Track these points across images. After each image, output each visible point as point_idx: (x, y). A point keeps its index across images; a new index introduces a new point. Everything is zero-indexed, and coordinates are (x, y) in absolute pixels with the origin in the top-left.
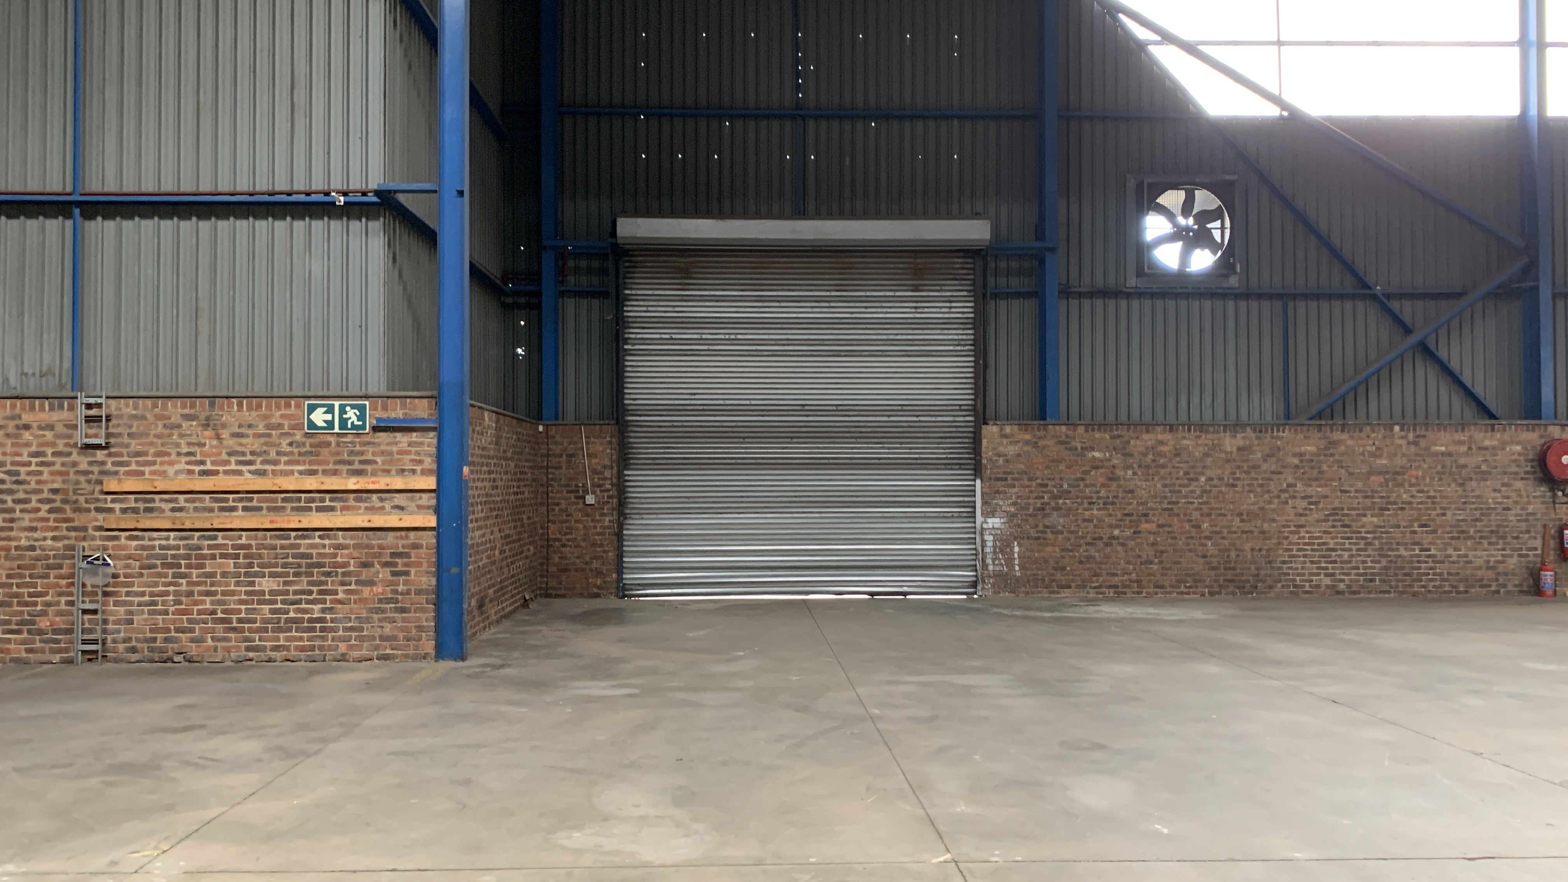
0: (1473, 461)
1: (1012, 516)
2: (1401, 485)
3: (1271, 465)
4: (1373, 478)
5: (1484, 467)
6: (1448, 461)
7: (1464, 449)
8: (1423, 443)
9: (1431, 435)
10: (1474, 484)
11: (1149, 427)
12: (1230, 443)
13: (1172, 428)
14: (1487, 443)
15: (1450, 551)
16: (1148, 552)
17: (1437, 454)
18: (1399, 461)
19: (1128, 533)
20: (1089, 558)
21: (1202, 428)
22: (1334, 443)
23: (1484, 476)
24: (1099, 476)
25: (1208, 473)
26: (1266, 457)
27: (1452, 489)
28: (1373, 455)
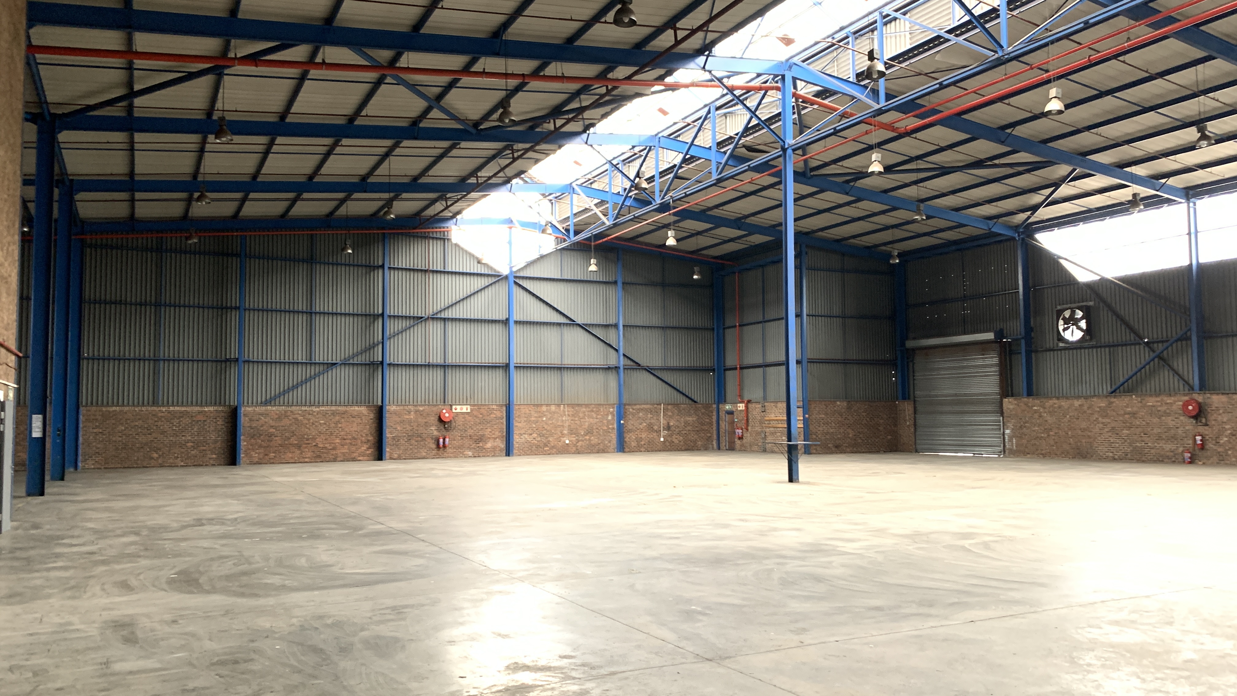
0: (1163, 408)
1: (1013, 429)
3: (1089, 411)
4: (1126, 416)
5: (1168, 411)
6: (1154, 409)
7: (1160, 404)
8: (1144, 402)
9: (1147, 399)
10: (1164, 418)
11: (1051, 398)
12: (1077, 403)
13: (1058, 398)
14: (1168, 401)
16: (1052, 442)
17: (1149, 406)
18: (1135, 409)
19: (1046, 435)
20: (1035, 444)
21: (1067, 398)
22: (1112, 403)
23: (1168, 415)
24: (1036, 416)
25: (1071, 414)
26: (1089, 408)
27: (1156, 420)
28: (1125, 407)
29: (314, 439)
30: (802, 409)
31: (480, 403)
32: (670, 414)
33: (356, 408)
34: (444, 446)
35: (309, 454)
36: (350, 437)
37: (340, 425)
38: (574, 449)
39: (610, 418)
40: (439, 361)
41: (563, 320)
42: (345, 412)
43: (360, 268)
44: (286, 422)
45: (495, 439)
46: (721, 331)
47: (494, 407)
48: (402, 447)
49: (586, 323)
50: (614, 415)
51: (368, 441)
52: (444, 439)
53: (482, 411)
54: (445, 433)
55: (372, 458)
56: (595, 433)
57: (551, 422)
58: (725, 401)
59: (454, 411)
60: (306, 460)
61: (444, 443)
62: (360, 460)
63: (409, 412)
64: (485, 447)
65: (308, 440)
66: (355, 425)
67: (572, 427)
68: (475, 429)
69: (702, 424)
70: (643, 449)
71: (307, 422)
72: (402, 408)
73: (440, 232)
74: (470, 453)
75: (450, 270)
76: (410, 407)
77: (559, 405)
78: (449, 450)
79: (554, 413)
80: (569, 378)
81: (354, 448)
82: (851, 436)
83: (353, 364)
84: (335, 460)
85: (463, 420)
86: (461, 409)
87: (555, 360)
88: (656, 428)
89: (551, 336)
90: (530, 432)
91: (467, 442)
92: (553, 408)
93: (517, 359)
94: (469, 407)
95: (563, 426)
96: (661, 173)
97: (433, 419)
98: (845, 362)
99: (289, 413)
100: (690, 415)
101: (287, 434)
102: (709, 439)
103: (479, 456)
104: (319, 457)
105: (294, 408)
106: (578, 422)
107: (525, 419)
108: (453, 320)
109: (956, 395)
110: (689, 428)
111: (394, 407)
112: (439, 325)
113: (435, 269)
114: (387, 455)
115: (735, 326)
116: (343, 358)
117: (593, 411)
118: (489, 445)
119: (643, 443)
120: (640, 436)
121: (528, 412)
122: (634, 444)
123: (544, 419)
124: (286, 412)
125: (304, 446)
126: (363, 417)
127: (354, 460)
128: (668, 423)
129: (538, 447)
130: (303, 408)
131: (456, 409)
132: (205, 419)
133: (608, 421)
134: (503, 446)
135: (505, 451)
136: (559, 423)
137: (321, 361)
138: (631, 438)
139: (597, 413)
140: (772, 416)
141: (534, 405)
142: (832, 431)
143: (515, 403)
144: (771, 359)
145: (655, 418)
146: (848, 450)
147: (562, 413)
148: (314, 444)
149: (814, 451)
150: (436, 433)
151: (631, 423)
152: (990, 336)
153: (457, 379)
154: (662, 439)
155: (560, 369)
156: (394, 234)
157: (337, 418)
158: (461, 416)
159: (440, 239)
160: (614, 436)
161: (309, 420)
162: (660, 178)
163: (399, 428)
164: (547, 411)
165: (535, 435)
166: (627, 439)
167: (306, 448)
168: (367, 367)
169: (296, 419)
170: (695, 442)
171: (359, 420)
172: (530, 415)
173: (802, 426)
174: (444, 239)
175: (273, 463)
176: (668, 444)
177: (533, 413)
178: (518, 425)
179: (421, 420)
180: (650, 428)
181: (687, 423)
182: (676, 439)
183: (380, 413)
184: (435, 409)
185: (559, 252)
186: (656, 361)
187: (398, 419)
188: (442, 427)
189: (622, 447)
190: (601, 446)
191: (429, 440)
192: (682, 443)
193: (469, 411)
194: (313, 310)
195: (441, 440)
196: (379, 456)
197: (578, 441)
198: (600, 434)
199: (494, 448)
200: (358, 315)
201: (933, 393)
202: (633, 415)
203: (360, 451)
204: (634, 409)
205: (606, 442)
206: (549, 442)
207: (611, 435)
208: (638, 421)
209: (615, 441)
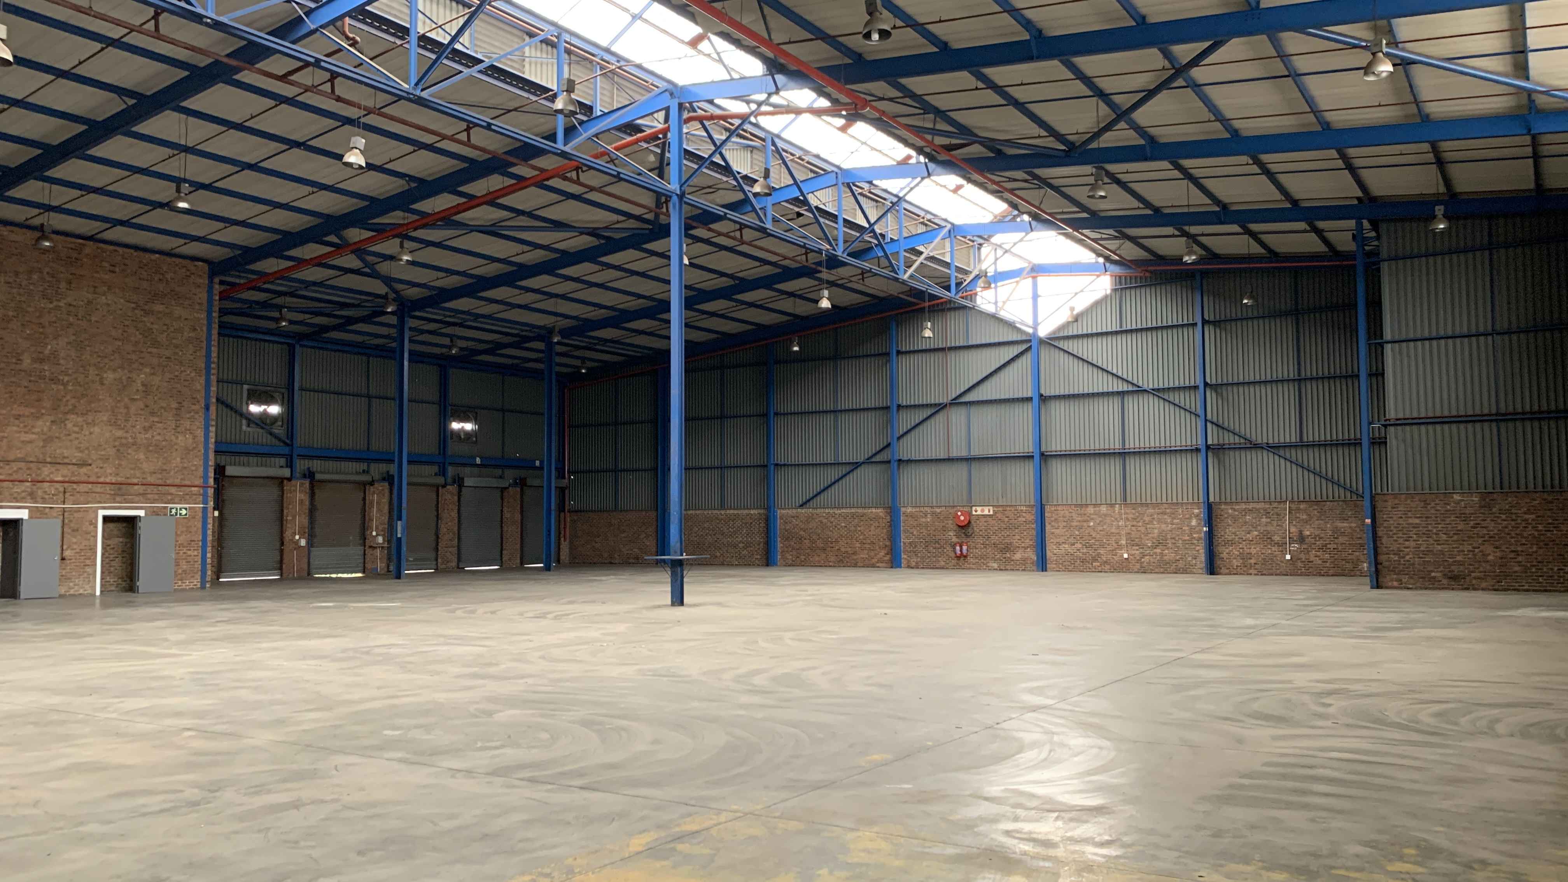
29: (837, 542)
31: (1005, 503)
32: (1302, 517)
33: (874, 510)
34: (962, 556)
35: (833, 559)
36: (869, 541)
37: (859, 529)
38: (1138, 566)
39: (1194, 522)
40: (964, 454)
41: (1125, 387)
42: (863, 515)
44: (813, 525)
45: (1025, 548)
47: (1023, 508)
48: (919, 555)
49: (1156, 387)
50: (1200, 520)
51: (885, 546)
52: (962, 547)
53: (1008, 513)
54: (965, 540)
55: (888, 565)
56: (1170, 545)
57: (1101, 528)
59: (974, 513)
60: (831, 564)
61: (961, 550)
62: (878, 568)
63: (925, 515)
64: (1014, 558)
65: (831, 543)
66: (873, 528)
67: (1134, 535)
68: (1000, 535)
70: (1252, 571)
72: (919, 510)
74: (995, 565)
75: (974, 343)
76: (926, 509)
77: (1112, 505)
78: (966, 560)
79: (1105, 515)
80: (1135, 465)
81: (872, 553)
83: (875, 462)
84: (855, 566)
85: (986, 524)
86: (983, 511)
87: (1116, 444)
88: (1276, 538)
89: (1109, 409)
90: (1071, 540)
91: (991, 552)
92: (1104, 509)
94: (991, 508)
95: (1119, 534)
97: (950, 524)
100: (1344, 519)
101: (814, 537)
103: (1006, 570)
104: (842, 561)
105: (819, 510)
106: (1142, 529)
107: (1065, 524)
108: (978, 403)
110: (1341, 539)
111: (911, 510)
112: (962, 411)
113: (957, 345)
114: (904, 563)
116: (866, 456)
117: (1164, 513)
118: (1018, 556)
119: (1253, 561)
120: (1248, 551)
121: (1067, 514)
122: (1235, 563)
124: (814, 515)
125: (829, 549)
126: (880, 520)
127: (873, 566)
128: (1301, 532)
129: (1083, 561)
130: (827, 511)
131: (976, 511)
132: (751, 521)
133: (1192, 528)
134: (1034, 558)
135: (1037, 565)
136: (1113, 530)
137: (847, 461)
138: (1230, 553)
139: (1173, 515)
141: (1076, 506)
142: (1440, 547)
143: (1050, 503)
145: (1275, 523)
147: (1117, 516)
148: (837, 547)
150: (955, 540)
151: (1228, 531)
153: (984, 474)
154: (1288, 557)
155: (1123, 455)
157: (856, 521)
158: (982, 520)
160: (1200, 551)
161: (833, 523)
163: (914, 532)
164: (1096, 513)
165: (1079, 546)
166: (1225, 555)
167: (830, 551)
169: (822, 522)
171: (877, 524)
172: (1071, 519)
175: (805, 566)
176: (1298, 564)
177: (1073, 515)
178: (1054, 531)
179: (939, 524)
180: (1266, 538)
181: (1337, 533)
182: (1316, 557)
183: (893, 515)
184: (952, 511)
186: (1285, 435)
187: (912, 522)
188: (962, 533)
189: (1214, 567)
190: (1181, 564)
191: (948, 547)
192: (1328, 564)
193: (991, 513)
194: (839, 408)
195: (958, 548)
196: (897, 563)
197: (1143, 555)
198: (1178, 547)
199: (1024, 560)
202: (1235, 519)
203: (878, 556)
204: (1235, 510)
205: (1190, 559)
206: (1099, 554)
207: (1198, 548)
208: (1244, 528)
209: (1202, 557)
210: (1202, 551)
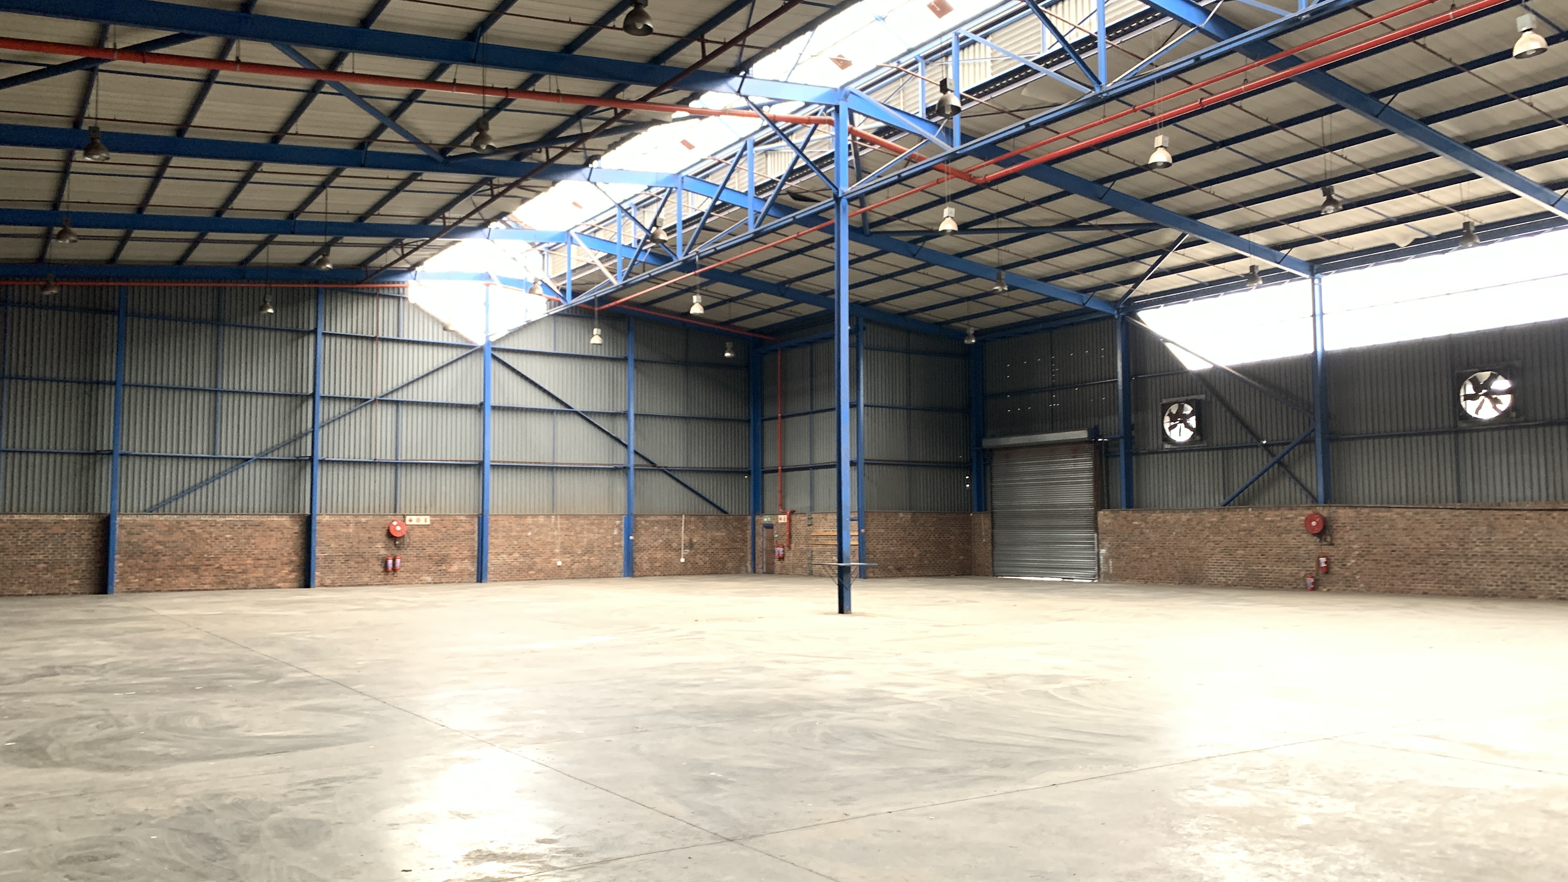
0: (1283, 524)
1: (1109, 548)
2: (1252, 536)
3: (1200, 527)
4: (1241, 533)
5: (1288, 528)
6: (1272, 524)
7: (1279, 518)
8: (1261, 516)
9: (1265, 512)
10: (1284, 536)
11: (1154, 511)
12: (1184, 517)
13: (1162, 511)
14: (1289, 516)
15: (1275, 568)
16: (1155, 565)
17: (1267, 521)
18: (1251, 525)
19: (1148, 556)
20: (1135, 567)
21: (1173, 511)
22: (1225, 517)
23: (1288, 532)
24: (1137, 532)
25: (1176, 530)
26: (1198, 524)
27: (1275, 538)
28: (1241, 522)
29: (217, 558)
30: (856, 522)
31: (443, 513)
32: (693, 527)
33: (275, 518)
34: (394, 569)
35: (210, 580)
36: (267, 557)
37: (253, 541)
38: (568, 572)
39: (616, 532)
40: (390, 457)
41: (558, 407)
42: (261, 524)
43: (284, 334)
44: (178, 536)
45: (463, 559)
46: (759, 424)
47: (463, 518)
48: (337, 571)
49: (586, 410)
50: (621, 529)
51: (292, 562)
52: (394, 560)
53: (446, 523)
54: (395, 552)
55: (296, 584)
56: (596, 552)
57: (537, 538)
58: (763, 512)
59: (408, 523)
60: (206, 587)
61: (394, 564)
62: (279, 588)
63: (348, 525)
64: (449, 570)
65: (208, 560)
66: (273, 540)
67: (566, 545)
68: (436, 546)
69: (734, 541)
70: (657, 573)
71: (207, 536)
72: (337, 518)
73: (393, 288)
74: (429, 579)
75: (406, 338)
76: (348, 518)
77: (549, 516)
78: (400, 574)
79: (543, 525)
80: (561, 479)
81: (271, 571)
82: (915, 555)
83: (273, 460)
84: (245, 587)
85: (420, 535)
86: (418, 520)
87: (545, 459)
88: (675, 545)
89: (540, 426)
90: (510, 550)
91: (424, 564)
92: (541, 520)
93: (495, 455)
94: (428, 518)
95: (553, 543)
96: (684, 222)
97: (380, 534)
98: (910, 464)
99: (183, 524)
100: (718, 530)
101: (179, 553)
102: (742, 560)
103: (442, 583)
104: (224, 582)
105: (189, 518)
106: (574, 538)
107: (504, 534)
108: (408, 403)
109: (1042, 506)
110: (717, 545)
111: (327, 518)
112: (390, 410)
113: (385, 336)
114: (317, 581)
115: (776, 418)
116: (258, 451)
117: (592, 524)
118: (455, 568)
119: (657, 565)
120: (654, 556)
121: (507, 524)
122: (646, 566)
123: (529, 534)
124: (178, 522)
125: (203, 568)
126: (285, 531)
127: (272, 587)
128: (691, 540)
129: (520, 570)
130: (203, 518)
131: (410, 521)
132: (63, 531)
133: (614, 537)
134: (473, 569)
135: (475, 577)
136: (549, 540)
137: (229, 456)
138: (642, 558)
139: (599, 525)
140: (820, 531)
141: (516, 516)
142: (893, 549)
143: (491, 513)
144: (819, 460)
145: (674, 533)
146: (912, 573)
147: (553, 526)
148: (217, 565)
149: (871, 575)
150: (383, 552)
151: (644, 539)
152: (1083, 434)
153: (411, 481)
154: (683, 560)
155: (552, 469)
156: (331, 289)
157: (249, 531)
158: (417, 530)
159: (393, 297)
160: (620, 557)
161: (211, 533)
162: (684, 228)
163: (333, 546)
164: (533, 524)
165: (516, 555)
166: (637, 560)
167: (206, 570)
168: (292, 464)
169: (192, 532)
170: (724, 563)
171: (279, 535)
172: (510, 529)
173: (857, 543)
174: (399, 298)
175: (159, 591)
176: (689, 566)
177: (513, 525)
178: (494, 542)
179: (364, 535)
180: (668, 545)
181: (714, 540)
182: (700, 559)
183: (308, 524)
184: (382, 520)
185: (552, 319)
186: (676, 461)
187: (331, 534)
188: (391, 544)
189: (631, 570)
190: (604, 569)
191: (374, 561)
192: (708, 565)
193: (428, 522)
194: (219, 388)
195: (390, 562)
196: (306, 582)
197: (574, 562)
198: (602, 554)
199: (461, 572)
200: (279, 395)
201: (1016, 503)
202: (646, 528)
203: (280, 575)
204: (646, 521)
205: (611, 564)
206: (535, 563)
207: (617, 554)
208: (652, 537)
209: (621, 563)
210: (621, 557)
